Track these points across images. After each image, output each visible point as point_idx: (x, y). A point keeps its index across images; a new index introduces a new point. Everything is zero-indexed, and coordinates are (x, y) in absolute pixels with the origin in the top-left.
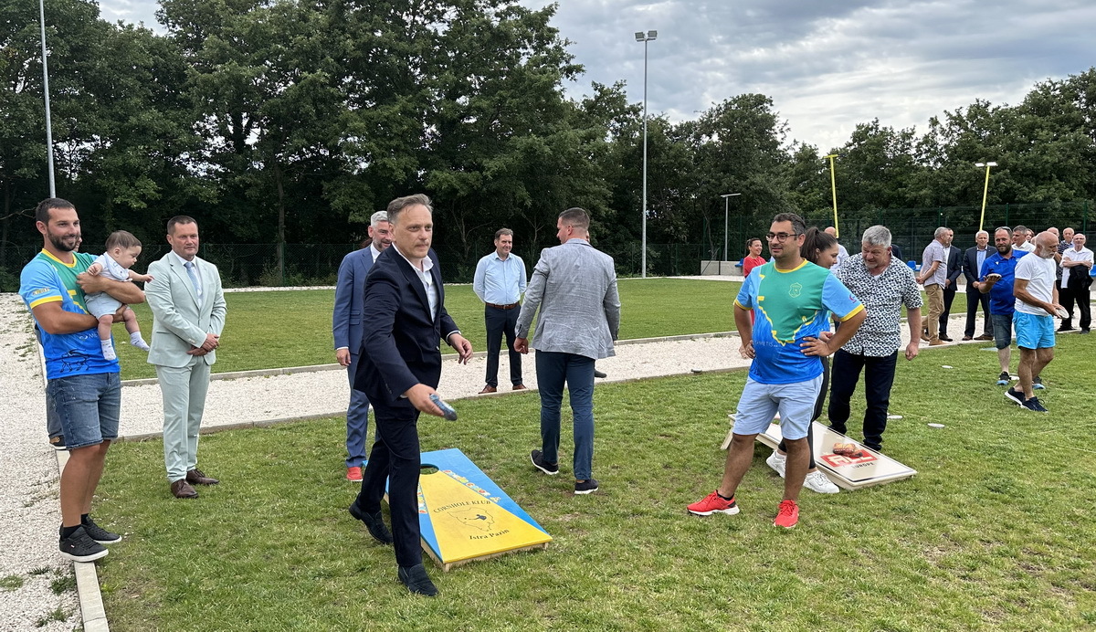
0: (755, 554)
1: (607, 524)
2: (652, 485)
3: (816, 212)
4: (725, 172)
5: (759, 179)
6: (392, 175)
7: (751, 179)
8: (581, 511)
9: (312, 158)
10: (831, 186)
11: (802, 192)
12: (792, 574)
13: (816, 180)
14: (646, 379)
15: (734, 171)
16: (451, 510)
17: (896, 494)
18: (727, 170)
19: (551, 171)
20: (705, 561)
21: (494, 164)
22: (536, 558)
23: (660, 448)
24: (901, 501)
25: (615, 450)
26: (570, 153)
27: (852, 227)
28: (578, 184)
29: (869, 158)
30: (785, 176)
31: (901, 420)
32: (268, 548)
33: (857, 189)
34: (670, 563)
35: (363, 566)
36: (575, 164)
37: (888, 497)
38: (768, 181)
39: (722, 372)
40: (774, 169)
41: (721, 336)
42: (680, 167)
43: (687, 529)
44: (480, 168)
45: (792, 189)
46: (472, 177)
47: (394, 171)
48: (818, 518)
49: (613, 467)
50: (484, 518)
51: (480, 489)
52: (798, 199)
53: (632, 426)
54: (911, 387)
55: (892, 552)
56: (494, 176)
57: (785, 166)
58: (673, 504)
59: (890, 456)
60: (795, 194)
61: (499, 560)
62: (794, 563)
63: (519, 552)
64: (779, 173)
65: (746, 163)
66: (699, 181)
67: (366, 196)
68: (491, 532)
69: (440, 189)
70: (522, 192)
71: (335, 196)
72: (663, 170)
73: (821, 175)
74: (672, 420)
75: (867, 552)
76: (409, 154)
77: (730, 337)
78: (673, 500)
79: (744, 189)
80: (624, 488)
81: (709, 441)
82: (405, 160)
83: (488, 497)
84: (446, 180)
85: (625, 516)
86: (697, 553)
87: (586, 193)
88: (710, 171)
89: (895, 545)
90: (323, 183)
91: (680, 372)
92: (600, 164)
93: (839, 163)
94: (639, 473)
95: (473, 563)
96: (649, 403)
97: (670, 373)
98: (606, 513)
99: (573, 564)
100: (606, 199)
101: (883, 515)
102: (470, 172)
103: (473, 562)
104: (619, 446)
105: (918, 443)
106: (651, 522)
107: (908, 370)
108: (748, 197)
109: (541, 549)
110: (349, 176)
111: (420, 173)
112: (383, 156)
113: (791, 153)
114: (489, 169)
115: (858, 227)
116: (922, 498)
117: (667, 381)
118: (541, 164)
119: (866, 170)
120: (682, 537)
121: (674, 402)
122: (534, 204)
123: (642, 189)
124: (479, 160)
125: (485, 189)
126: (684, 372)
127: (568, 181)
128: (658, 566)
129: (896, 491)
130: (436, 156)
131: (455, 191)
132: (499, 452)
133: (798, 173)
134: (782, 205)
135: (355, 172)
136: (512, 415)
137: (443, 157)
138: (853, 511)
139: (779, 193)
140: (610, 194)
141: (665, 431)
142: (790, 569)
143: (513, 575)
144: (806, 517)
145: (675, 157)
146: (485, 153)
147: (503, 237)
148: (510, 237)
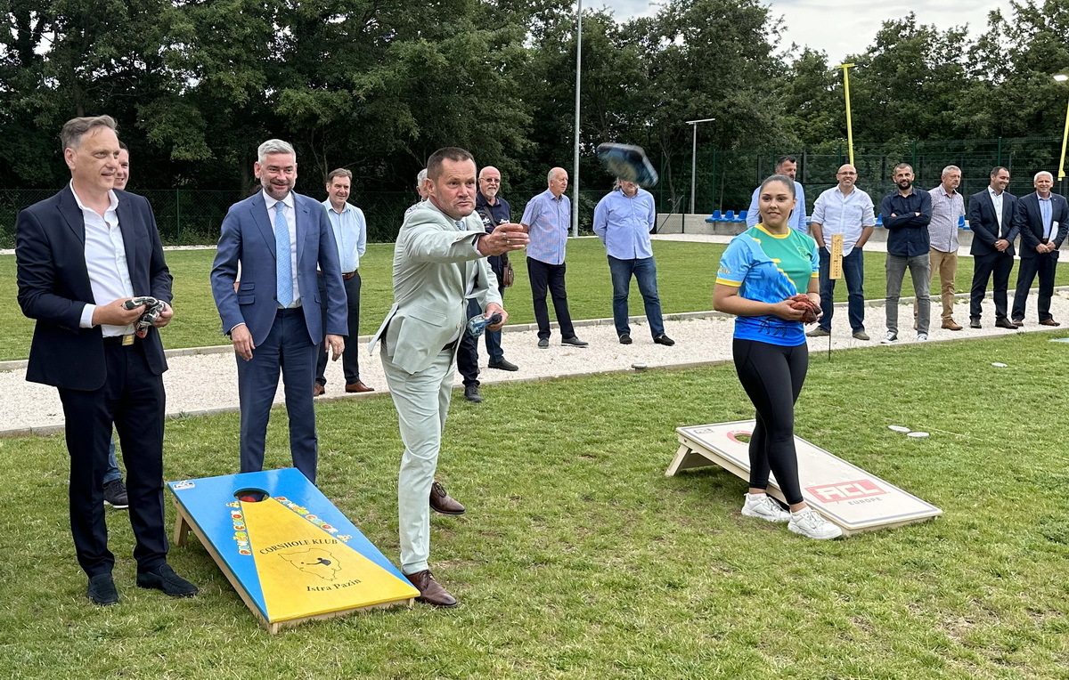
0: (702, 622)
1: (498, 575)
2: (567, 525)
3: (824, 145)
4: (693, 89)
5: (741, 98)
6: (230, 95)
7: (730, 98)
8: (463, 557)
9: (123, 73)
10: (845, 109)
11: (804, 116)
12: (752, 650)
13: (824, 99)
14: (566, 377)
15: (706, 86)
16: (283, 551)
17: (912, 542)
18: (695, 86)
19: (447, 88)
20: (632, 629)
21: (367, 80)
22: (397, 619)
23: (581, 472)
24: (916, 552)
25: (516, 474)
26: (473, 64)
27: (876, 167)
28: (484, 107)
29: (900, 68)
30: (780, 94)
31: (926, 438)
32: (39, 597)
33: (884, 112)
34: (581, 631)
35: (162, 623)
36: (480, 78)
37: (899, 547)
38: (754, 101)
39: (675, 369)
40: (763, 85)
41: (678, 319)
42: (630, 81)
43: (608, 585)
44: (350, 86)
45: (789, 112)
46: (338, 97)
47: (232, 89)
48: (797, 573)
49: (513, 498)
50: (326, 562)
51: (325, 524)
52: (797, 127)
53: (543, 442)
54: (945, 391)
55: (899, 623)
56: (368, 97)
57: (778, 80)
58: (593, 550)
59: (906, 489)
60: (793, 119)
61: (348, 620)
62: (757, 636)
63: (373, 610)
64: (770, 90)
65: (722, 76)
66: (656, 101)
67: (194, 124)
68: (335, 582)
69: (295, 115)
70: (407, 118)
71: (153, 124)
72: (605, 86)
73: (831, 93)
74: (600, 434)
75: (862, 622)
76: (253, 68)
77: (690, 320)
78: (593, 545)
79: (719, 113)
80: (525, 527)
81: (649, 465)
82: (247, 74)
83: (334, 535)
84: (302, 102)
85: (523, 564)
86: (622, 619)
87: (495, 120)
88: (671, 87)
89: (903, 613)
90: (137, 106)
91: (616, 368)
92: (515, 79)
93: (858, 76)
94: (547, 506)
95: (310, 624)
96: (568, 410)
97: (601, 370)
98: (498, 560)
99: (447, 628)
100: (524, 127)
101: (890, 571)
102: (336, 90)
103: (310, 622)
104: (522, 469)
105: (948, 472)
106: (559, 574)
107: (942, 369)
108: (725, 123)
109: (404, 607)
110: (173, 98)
111: (269, 93)
112: (218, 69)
113: (788, 62)
114: (361, 86)
115: (883, 166)
116: (946, 548)
117: (596, 380)
118: (433, 80)
119: (896, 86)
120: (601, 596)
121: (604, 409)
122: (423, 135)
123: (574, 113)
124: (347, 74)
125: (355, 114)
126: (622, 368)
127: (471, 102)
128: (564, 634)
129: (911, 537)
130: (289, 69)
131: (315, 117)
132: (357, 474)
133: (798, 90)
134: (774, 135)
135: (182, 92)
136: (377, 423)
137: (300, 71)
138: (848, 564)
139: (769, 117)
140: (529, 120)
141: (588, 449)
142: (751, 643)
143: (363, 640)
144: (779, 572)
145: (621, 67)
146: (356, 64)
147: (337, 180)
148: (347, 181)
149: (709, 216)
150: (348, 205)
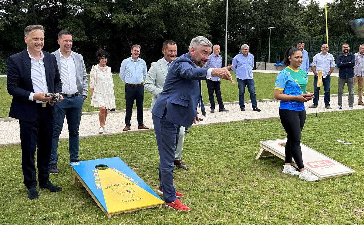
0: (267, 211)
1: (193, 195)
2: (219, 177)
3: (318, 37)
4: (270, 15)
5: (287, 19)
6: (94, 16)
7: (283, 19)
8: (181, 189)
9: (53, 7)
10: (325, 23)
11: (311, 26)
12: (284, 221)
13: (318, 19)
14: (221, 123)
15: (274, 14)
16: (113, 187)
17: (344, 182)
18: (270, 14)
19: (178, 14)
20: (241, 214)
21: (147, 11)
22: (156, 212)
23: (225, 158)
24: (345, 186)
25: (201, 159)
26: (187, 5)
27: (336, 45)
28: (192, 22)
29: (346, 8)
30: (302, 18)
31: (350, 145)
32: (21, 205)
33: (340, 25)
34: (223, 215)
35: (68, 215)
36: (190, 11)
37: (339, 184)
38: (292, 20)
39: (260, 120)
40: (296, 14)
41: (262, 101)
42: (246, 12)
43: (233, 199)
44: (140, 13)
45: (305, 24)
46: (136, 17)
47: (95, 14)
48: (302, 194)
49: (200, 168)
50: (130, 192)
51: (129, 177)
52: (308, 29)
53: (211, 147)
54: (358, 128)
55: (338, 211)
56: (147, 17)
57: (301, 12)
58: (228, 186)
59: (342, 163)
60: (306, 27)
61: (137, 213)
62: (286, 217)
63: (147, 209)
64: (298, 16)
65: (281, 10)
66: (256, 20)
67: (80, 27)
68: (133, 199)
69: (119, 24)
70: (162, 25)
71: (65, 27)
72: (237, 14)
73: (321, 17)
74: (232, 144)
75: (324, 211)
76: (103, 5)
77: (267, 102)
78: (228, 184)
79: (279, 24)
80: (204, 178)
81: (250, 155)
82: (101, 8)
83: (133, 181)
84: (122, 19)
85: (203, 192)
86: (237, 210)
87: (196, 26)
88: (262, 15)
89: (339, 207)
90: (58, 20)
91: (239, 120)
92: (203, 11)
93: (331, 11)
94: (212, 170)
95: (123, 214)
96: (221, 135)
97: (233, 120)
98: (193, 190)
99: (174, 215)
100: (206, 29)
101: (335, 193)
102: (135, 14)
103: (123, 213)
104: (203, 157)
105: (358, 157)
106: (216, 195)
107: (357, 119)
108: (282, 29)
109: (158, 208)
110: (72, 17)
111: (109, 15)
112: (89, 5)
113: (305, 5)
114: (145, 13)
115: (339, 45)
116: (356, 184)
117: (231, 124)
118: (172, 11)
119: (345, 15)
120: (230, 202)
121: (234, 135)
122: (168, 32)
123: (225, 24)
124: (139, 8)
125: (143, 24)
126: (241, 120)
127: (187, 19)
128: (217, 216)
129: (343, 180)
130: (117, 6)
131: (127, 25)
132: (142, 159)
133: (308, 16)
134: (299, 33)
135: (76, 14)
136: (150, 141)
137: (121, 7)
138: (320, 190)
139: (298, 26)
140: (209, 27)
141: (228, 149)
142: (284, 219)
143: (143, 220)
144: (295, 193)
145: (243, 7)
146: (143, 5)
147: (135, 48)
148: (139, 49)
149: (275, 63)
150: (139, 59)
